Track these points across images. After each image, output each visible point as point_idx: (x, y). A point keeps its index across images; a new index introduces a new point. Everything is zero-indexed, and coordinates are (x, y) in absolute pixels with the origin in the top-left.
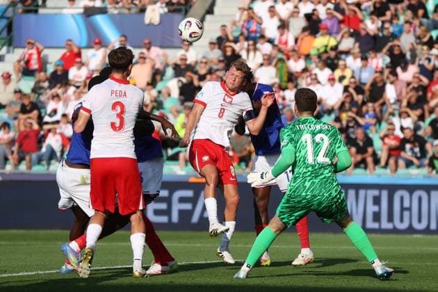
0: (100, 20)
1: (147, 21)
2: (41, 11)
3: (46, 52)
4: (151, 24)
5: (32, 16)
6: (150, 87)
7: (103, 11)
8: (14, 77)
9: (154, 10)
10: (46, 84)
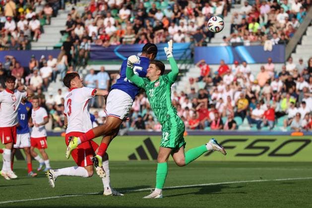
0: (240, 49)
1: (265, 49)
2: (209, 45)
3: (211, 66)
4: (268, 51)
5: (204, 48)
6: (267, 85)
7: (241, 44)
8: (195, 81)
9: (269, 43)
10: (211, 84)
